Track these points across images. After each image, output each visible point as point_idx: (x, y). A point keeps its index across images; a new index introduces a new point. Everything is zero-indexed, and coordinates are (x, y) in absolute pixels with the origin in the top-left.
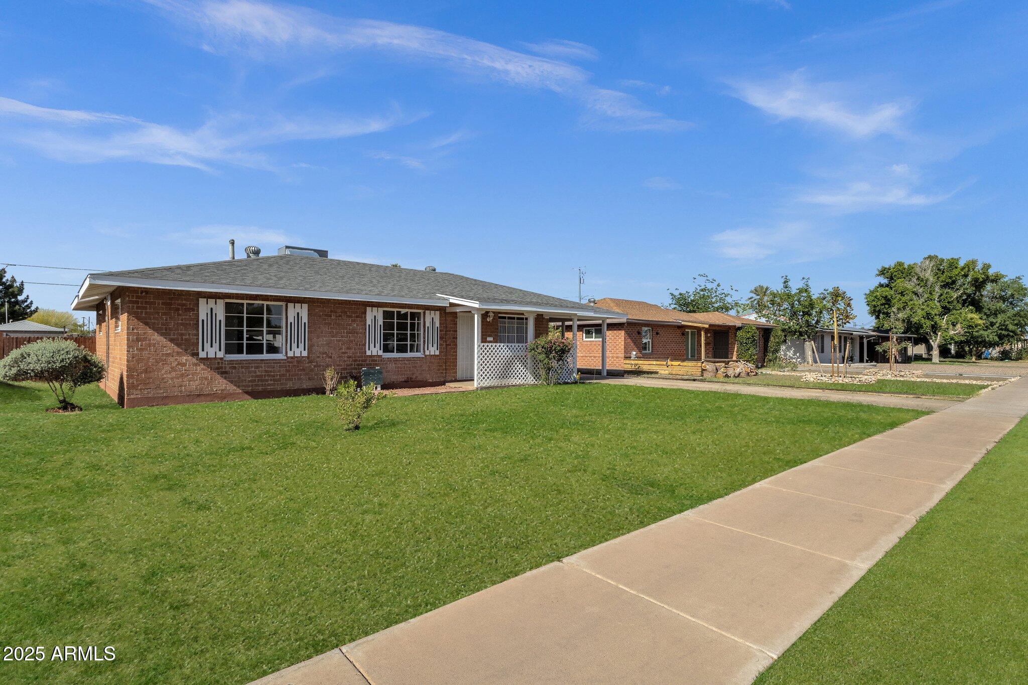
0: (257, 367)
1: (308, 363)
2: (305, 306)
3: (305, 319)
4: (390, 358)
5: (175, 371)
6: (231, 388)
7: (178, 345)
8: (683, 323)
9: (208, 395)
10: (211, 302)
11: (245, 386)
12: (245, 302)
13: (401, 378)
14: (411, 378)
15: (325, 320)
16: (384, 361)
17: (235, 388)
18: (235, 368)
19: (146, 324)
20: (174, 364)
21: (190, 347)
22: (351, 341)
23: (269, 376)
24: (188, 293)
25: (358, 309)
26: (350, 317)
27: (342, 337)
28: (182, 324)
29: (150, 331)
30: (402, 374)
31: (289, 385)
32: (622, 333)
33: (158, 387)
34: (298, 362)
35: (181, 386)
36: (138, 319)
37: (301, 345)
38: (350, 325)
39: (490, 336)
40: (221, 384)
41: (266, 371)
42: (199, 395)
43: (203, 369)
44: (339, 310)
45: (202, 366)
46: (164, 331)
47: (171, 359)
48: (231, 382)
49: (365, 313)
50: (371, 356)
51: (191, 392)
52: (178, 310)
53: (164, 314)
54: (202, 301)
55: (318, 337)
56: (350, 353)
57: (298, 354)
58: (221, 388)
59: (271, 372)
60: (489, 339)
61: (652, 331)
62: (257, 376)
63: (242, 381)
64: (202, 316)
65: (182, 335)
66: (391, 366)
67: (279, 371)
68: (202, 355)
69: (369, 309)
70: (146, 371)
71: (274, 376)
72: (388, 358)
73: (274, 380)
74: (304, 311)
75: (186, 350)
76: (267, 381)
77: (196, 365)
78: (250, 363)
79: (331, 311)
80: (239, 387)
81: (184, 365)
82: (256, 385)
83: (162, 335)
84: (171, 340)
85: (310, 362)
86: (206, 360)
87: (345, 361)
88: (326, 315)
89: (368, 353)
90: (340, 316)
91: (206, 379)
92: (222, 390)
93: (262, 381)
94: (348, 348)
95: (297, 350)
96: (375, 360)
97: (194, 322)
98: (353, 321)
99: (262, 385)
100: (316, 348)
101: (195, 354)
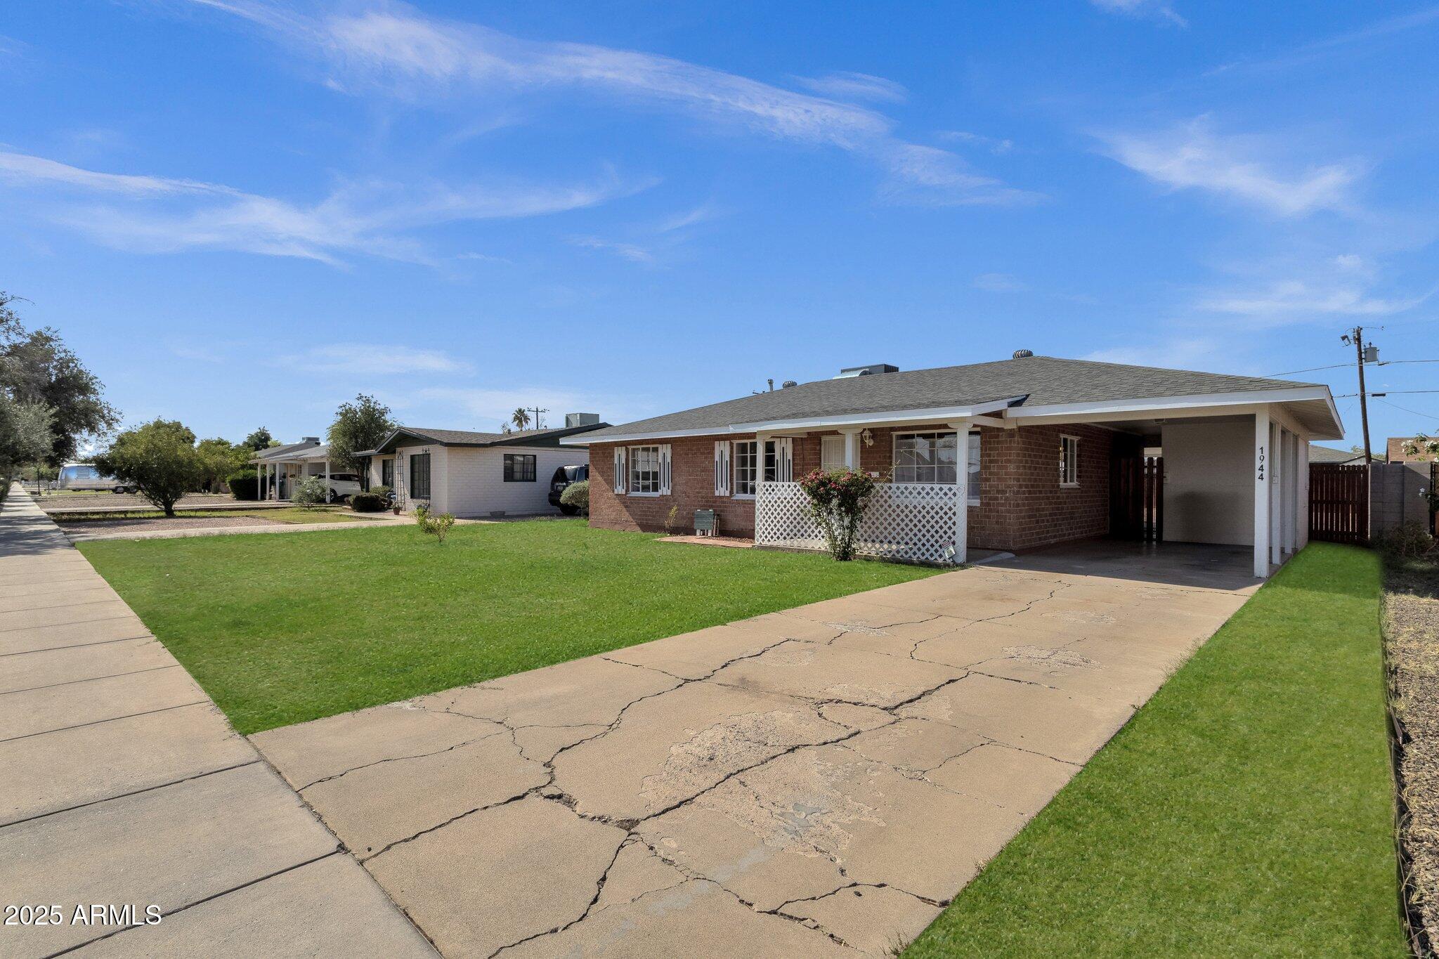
0: (645, 503)
2: (669, 446)
3: (669, 460)
4: (739, 500)
5: (606, 503)
6: (631, 519)
7: (608, 484)
9: (620, 523)
10: (620, 449)
11: (638, 520)
12: (641, 447)
13: (750, 526)
15: (683, 458)
16: (732, 503)
18: (633, 503)
19: (596, 468)
20: (606, 498)
21: (611, 485)
22: (704, 480)
23: (650, 512)
25: (709, 444)
26: (703, 454)
27: (697, 475)
28: (609, 468)
29: (597, 474)
30: (751, 521)
31: (661, 522)
33: (600, 515)
34: (666, 500)
35: (609, 515)
36: (593, 464)
37: (667, 485)
38: (703, 462)
40: (627, 515)
41: (648, 508)
42: (616, 523)
43: (617, 503)
44: (694, 447)
45: (616, 500)
46: (602, 473)
47: (605, 494)
48: (631, 515)
49: (714, 448)
50: (720, 497)
51: (613, 520)
52: (607, 457)
53: (602, 461)
54: (616, 450)
55: (679, 475)
56: (704, 493)
57: (665, 494)
58: (626, 519)
59: (652, 508)
62: (645, 511)
63: (636, 515)
64: (615, 463)
65: (609, 476)
66: (739, 510)
67: (656, 509)
68: (616, 492)
69: (717, 443)
70: (596, 502)
71: (653, 513)
72: (737, 500)
73: (653, 517)
74: (668, 452)
76: (649, 516)
77: (613, 500)
78: (641, 500)
79: (688, 449)
80: (634, 519)
81: (609, 498)
82: (643, 519)
83: (601, 476)
84: (605, 480)
85: (674, 500)
86: (617, 496)
87: (699, 502)
88: (685, 453)
89: (717, 493)
90: (695, 453)
91: (619, 510)
92: (626, 521)
93: (646, 516)
94: (702, 488)
95: (665, 491)
96: (723, 502)
97: (611, 467)
98: (706, 458)
99: (646, 520)
100: (678, 487)
101: (613, 491)
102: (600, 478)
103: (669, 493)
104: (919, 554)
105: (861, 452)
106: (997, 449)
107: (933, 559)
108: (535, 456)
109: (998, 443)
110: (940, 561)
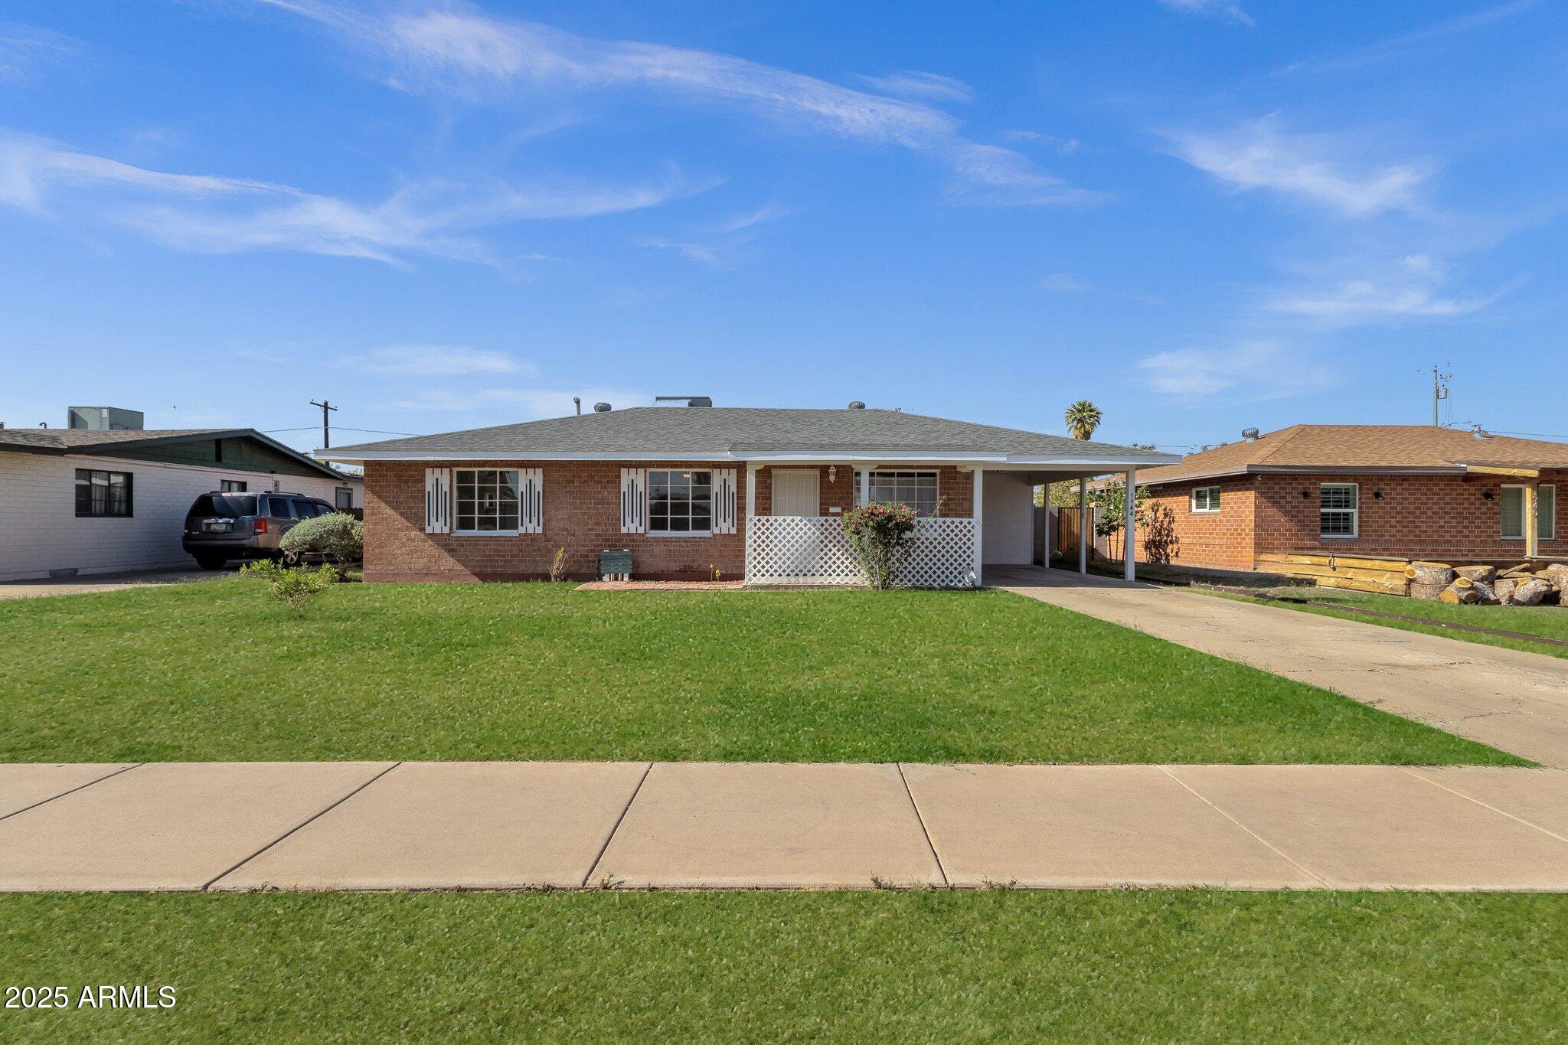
0: (486, 545)
1: (545, 541)
2: (540, 471)
3: (539, 488)
4: (658, 538)
5: (405, 546)
6: (459, 567)
7: (408, 519)
8: (1471, 469)
9: (436, 574)
10: (437, 471)
11: (474, 566)
12: (476, 470)
13: (674, 567)
14: (690, 567)
15: (565, 487)
16: (649, 542)
17: (463, 568)
18: (462, 545)
19: (380, 497)
20: (404, 540)
21: (418, 520)
22: (601, 514)
23: (499, 556)
24: (417, 463)
25: (611, 472)
26: (599, 482)
27: (588, 509)
28: (411, 497)
29: (383, 505)
30: (676, 561)
31: (522, 568)
32: (1250, 497)
33: (390, 563)
34: (533, 540)
35: (410, 563)
36: (373, 492)
37: (535, 520)
38: (599, 493)
39: (835, 505)
40: (448, 562)
41: (496, 550)
42: (427, 574)
43: (431, 546)
44: (584, 475)
45: (430, 542)
46: (395, 505)
47: (402, 534)
48: (459, 561)
49: (619, 477)
50: (628, 535)
51: (419, 570)
52: (407, 481)
53: (395, 487)
54: (428, 471)
55: (557, 509)
56: (599, 529)
57: (530, 531)
58: (448, 567)
59: (501, 551)
60: (832, 510)
61: (1360, 489)
62: (486, 556)
63: (470, 561)
64: (429, 486)
65: (411, 508)
66: (659, 549)
67: (511, 550)
68: (429, 530)
69: (624, 471)
70: (379, 546)
71: (504, 556)
72: (654, 538)
73: (505, 561)
74: (538, 478)
75: (415, 525)
76: (497, 561)
77: (424, 541)
78: (477, 541)
79: (574, 476)
80: (466, 567)
81: (413, 540)
82: (485, 566)
83: (393, 508)
84: (402, 514)
85: (547, 540)
86: (432, 535)
87: (592, 540)
88: (568, 482)
89: (624, 530)
90: (585, 482)
91: (434, 556)
92: (450, 570)
93: (491, 561)
94: (597, 524)
95: (530, 526)
96: (633, 541)
97: (421, 495)
98: (605, 487)
99: (491, 566)
100: (553, 523)
101: (423, 529)
102: (389, 511)
103: (539, 530)
104: (939, 581)
105: (821, 487)
106: (955, 489)
107: (953, 584)
108: (129, 477)
109: (956, 483)
110: (960, 585)
